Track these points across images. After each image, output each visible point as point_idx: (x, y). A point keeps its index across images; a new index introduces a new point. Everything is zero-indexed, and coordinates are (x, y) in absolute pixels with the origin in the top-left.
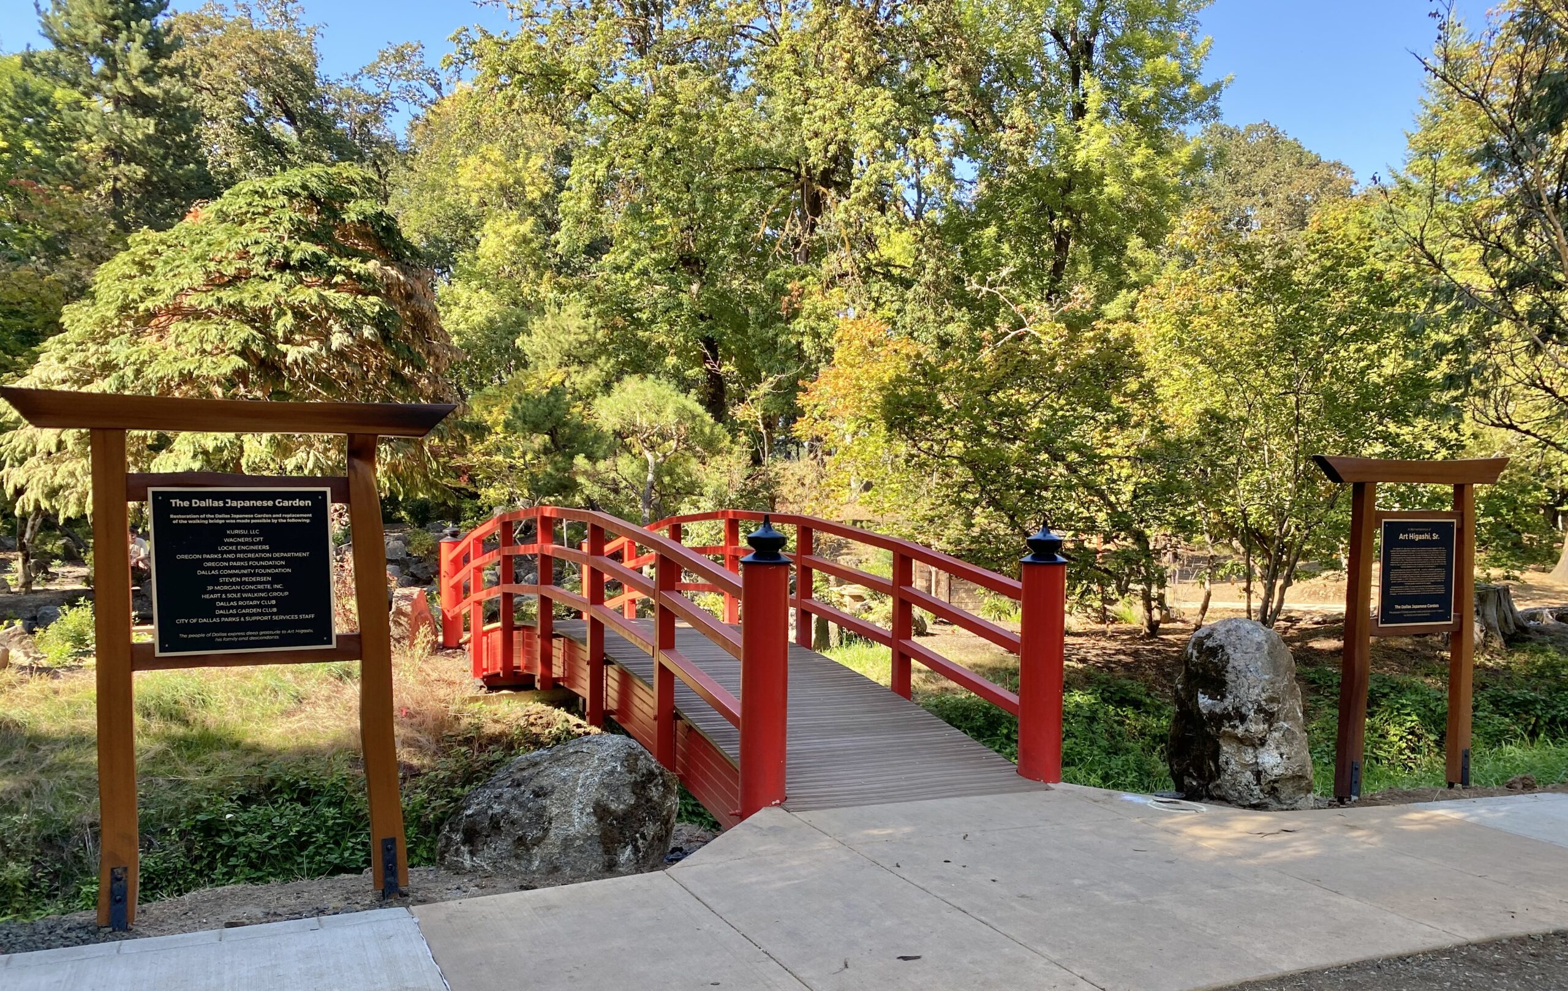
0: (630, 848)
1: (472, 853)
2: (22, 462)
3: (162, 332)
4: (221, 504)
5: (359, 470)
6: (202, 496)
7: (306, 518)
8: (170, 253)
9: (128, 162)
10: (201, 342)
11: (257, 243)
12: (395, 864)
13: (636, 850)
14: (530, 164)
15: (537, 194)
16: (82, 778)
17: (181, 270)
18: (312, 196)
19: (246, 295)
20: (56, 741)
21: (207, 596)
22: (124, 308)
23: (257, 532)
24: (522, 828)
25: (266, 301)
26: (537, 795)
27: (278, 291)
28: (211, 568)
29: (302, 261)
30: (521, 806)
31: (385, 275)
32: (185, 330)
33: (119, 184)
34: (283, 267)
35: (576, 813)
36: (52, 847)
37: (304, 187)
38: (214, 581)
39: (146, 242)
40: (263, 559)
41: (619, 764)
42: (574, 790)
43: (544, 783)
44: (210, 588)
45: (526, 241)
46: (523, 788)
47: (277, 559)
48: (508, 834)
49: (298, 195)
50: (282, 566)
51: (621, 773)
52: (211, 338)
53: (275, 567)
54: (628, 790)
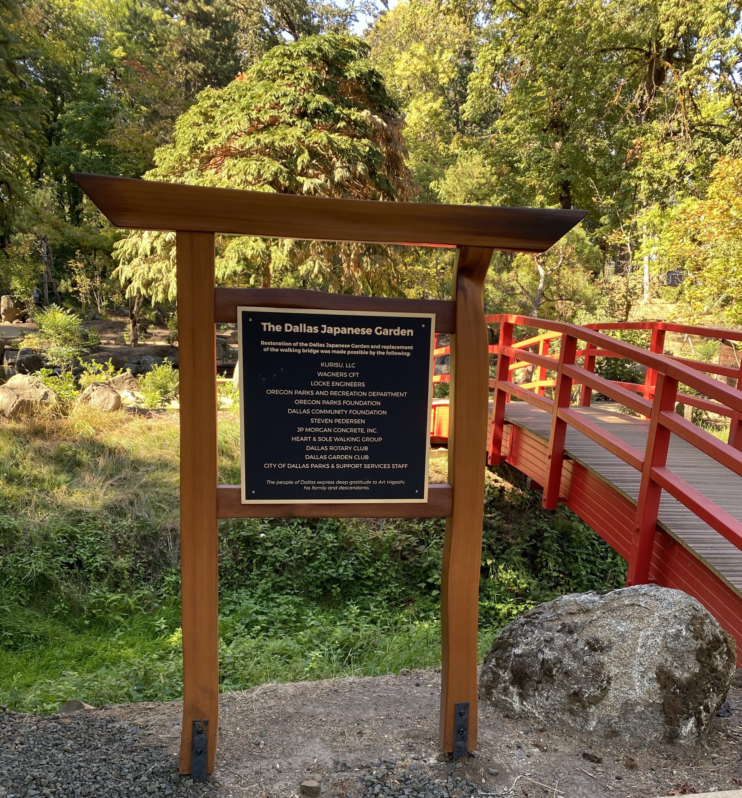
0: (692, 720)
1: (523, 697)
2: (129, 261)
3: (219, 166)
4: (316, 330)
5: (469, 293)
6: (296, 319)
7: (406, 351)
8: (225, 105)
9: (194, 61)
10: (245, 174)
11: (285, 95)
12: (466, 729)
13: (699, 723)
14: (443, 57)
15: (446, 80)
16: (166, 494)
17: (232, 118)
18: (325, 58)
19: (276, 137)
20: (149, 465)
21: (297, 439)
22: (194, 149)
23: (352, 366)
24: (577, 683)
25: (291, 142)
26: (593, 648)
27: (299, 134)
28: (302, 407)
29: (316, 109)
30: (575, 656)
31: (374, 122)
32: (235, 165)
33: (189, 76)
34: (302, 115)
35: (636, 675)
36: (146, 544)
37: (319, 50)
38: (305, 421)
39: (209, 98)
40: (357, 398)
41: (683, 627)
42: (634, 649)
43: (599, 635)
44: (300, 429)
45: (437, 114)
46: (575, 636)
47: (372, 399)
48: (562, 685)
49: (315, 56)
50: (377, 408)
51: (687, 639)
52: (252, 171)
53: (370, 408)
54: (692, 657)
